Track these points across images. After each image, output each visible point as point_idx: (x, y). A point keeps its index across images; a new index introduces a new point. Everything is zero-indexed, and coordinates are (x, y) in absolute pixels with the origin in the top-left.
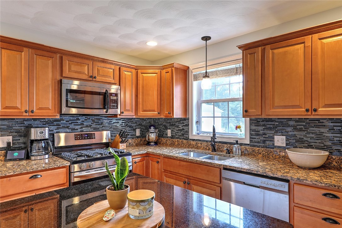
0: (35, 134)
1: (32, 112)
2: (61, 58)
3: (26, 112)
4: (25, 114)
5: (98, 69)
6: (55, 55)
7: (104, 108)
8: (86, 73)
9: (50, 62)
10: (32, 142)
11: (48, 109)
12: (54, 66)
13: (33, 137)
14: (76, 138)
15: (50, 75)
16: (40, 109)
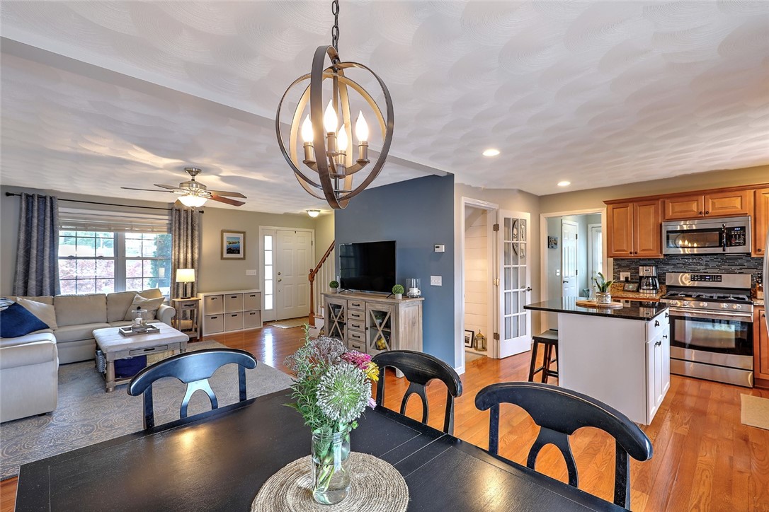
0: (642, 271)
1: (636, 253)
2: (664, 202)
3: (631, 253)
4: (630, 255)
5: (713, 202)
6: (656, 202)
7: (720, 246)
8: (696, 210)
9: (652, 209)
10: (641, 278)
11: (650, 250)
12: (656, 212)
13: (641, 274)
14: (693, 279)
15: (652, 220)
16: (644, 250)
